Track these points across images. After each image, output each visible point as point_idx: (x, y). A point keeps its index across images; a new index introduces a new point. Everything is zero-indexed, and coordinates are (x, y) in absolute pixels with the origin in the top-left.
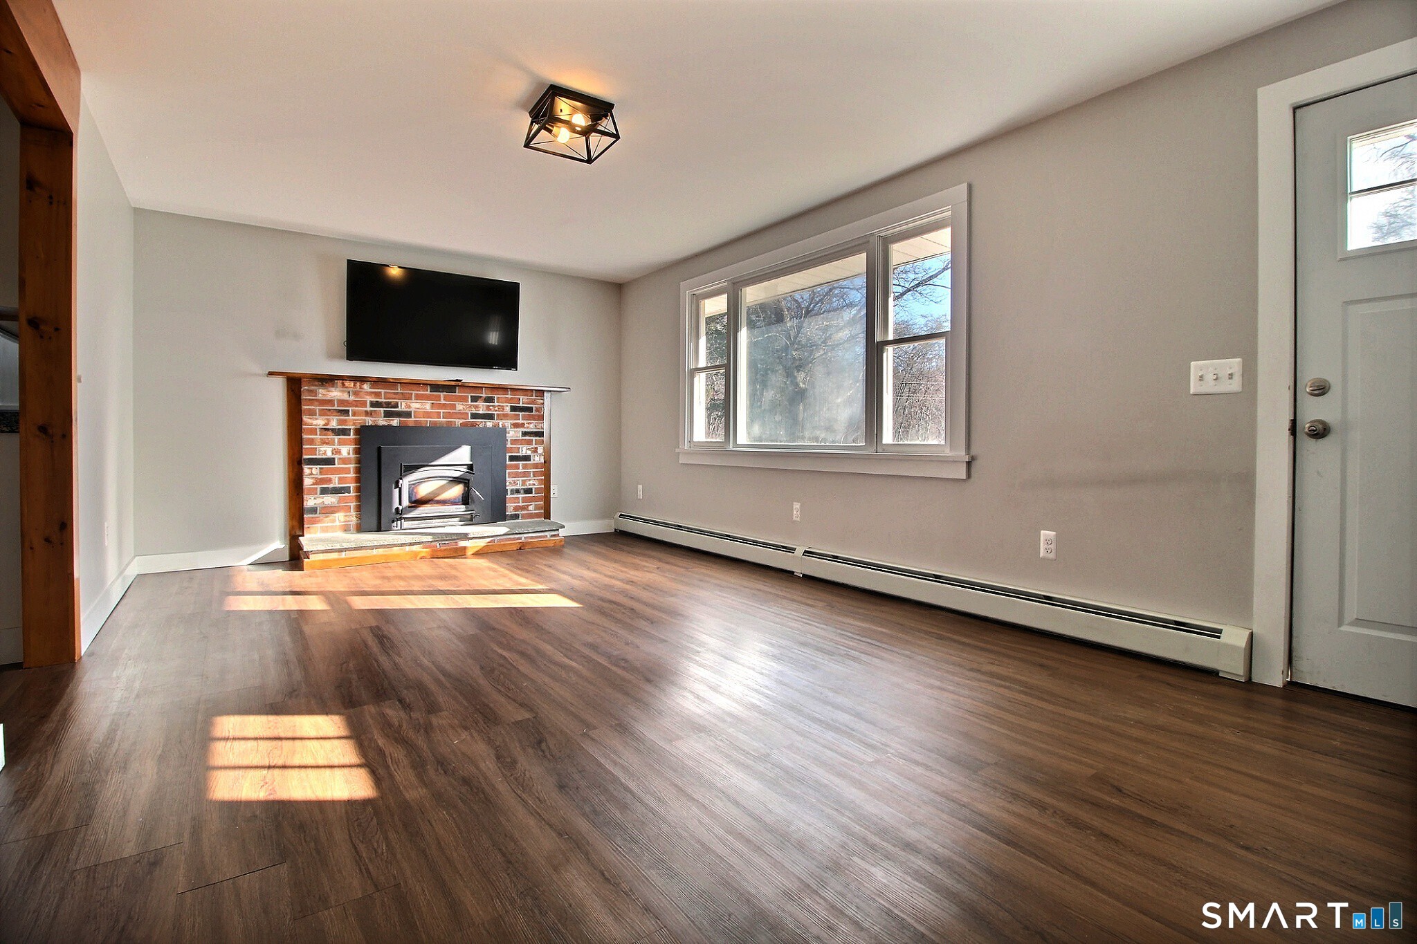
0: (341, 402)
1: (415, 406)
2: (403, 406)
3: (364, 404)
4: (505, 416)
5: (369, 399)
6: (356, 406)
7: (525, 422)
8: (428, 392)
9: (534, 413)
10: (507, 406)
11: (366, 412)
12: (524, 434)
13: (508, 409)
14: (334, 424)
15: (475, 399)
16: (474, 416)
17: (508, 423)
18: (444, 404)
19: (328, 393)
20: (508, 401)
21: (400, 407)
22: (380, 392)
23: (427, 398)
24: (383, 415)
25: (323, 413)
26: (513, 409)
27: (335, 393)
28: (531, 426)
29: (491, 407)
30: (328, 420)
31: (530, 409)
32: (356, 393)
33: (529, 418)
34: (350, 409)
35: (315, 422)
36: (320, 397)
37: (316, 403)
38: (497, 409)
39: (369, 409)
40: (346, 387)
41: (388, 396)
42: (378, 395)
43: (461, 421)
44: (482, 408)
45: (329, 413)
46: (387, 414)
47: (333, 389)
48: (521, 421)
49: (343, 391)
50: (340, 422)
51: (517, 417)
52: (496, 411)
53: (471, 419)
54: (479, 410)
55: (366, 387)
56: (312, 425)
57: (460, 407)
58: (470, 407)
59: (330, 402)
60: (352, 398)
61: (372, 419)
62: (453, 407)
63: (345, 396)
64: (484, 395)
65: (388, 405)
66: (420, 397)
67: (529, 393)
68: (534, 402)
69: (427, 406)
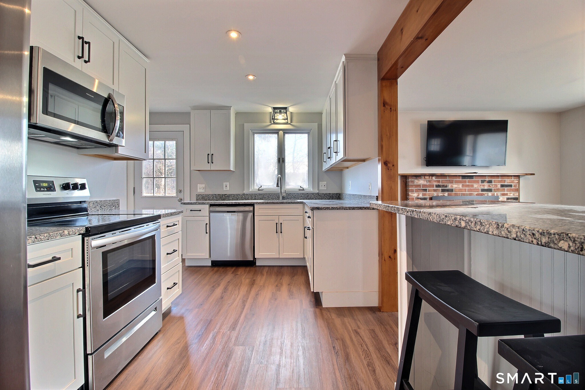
0: (424, 186)
1: (455, 186)
2: (449, 187)
3: (433, 186)
4: (498, 190)
5: (435, 184)
6: (430, 187)
7: (508, 193)
8: (461, 179)
9: (513, 188)
10: (499, 184)
11: (434, 189)
12: (508, 199)
13: (499, 186)
14: (421, 196)
15: (483, 182)
16: (483, 190)
17: (499, 193)
18: (468, 185)
19: (418, 182)
20: (499, 182)
21: (448, 187)
22: (440, 181)
23: (460, 182)
24: (441, 191)
25: (417, 191)
26: (502, 186)
27: (421, 182)
28: (511, 195)
29: (491, 186)
30: (419, 194)
31: (511, 186)
32: (430, 181)
33: (510, 190)
34: (427, 188)
35: (414, 195)
36: (415, 183)
37: (414, 186)
38: (493, 186)
39: (435, 188)
40: (426, 179)
41: (443, 182)
42: (439, 181)
43: (476, 193)
44: (486, 186)
45: (419, 191)
46: (443, 191)
47: (420, 180)
48: (506, 192)
49: (424, 181)
50: (423, 195)
51: (504, 190)
52: (493, 187)
53: (481, 192)
54: (485, 187)
55: (434, 178)
56: (412, 196)
57: (476, 186)
58: (480, 186)
59: (419, 186)
60: (428, 184)
61: (436, 193)
62: (472, 186)
63: (425, 183)
64: (487, 180)
65: (443, 186)
66: (457, 182)
67: (510, 177)
68: (513, 182)
69: (460, 186)
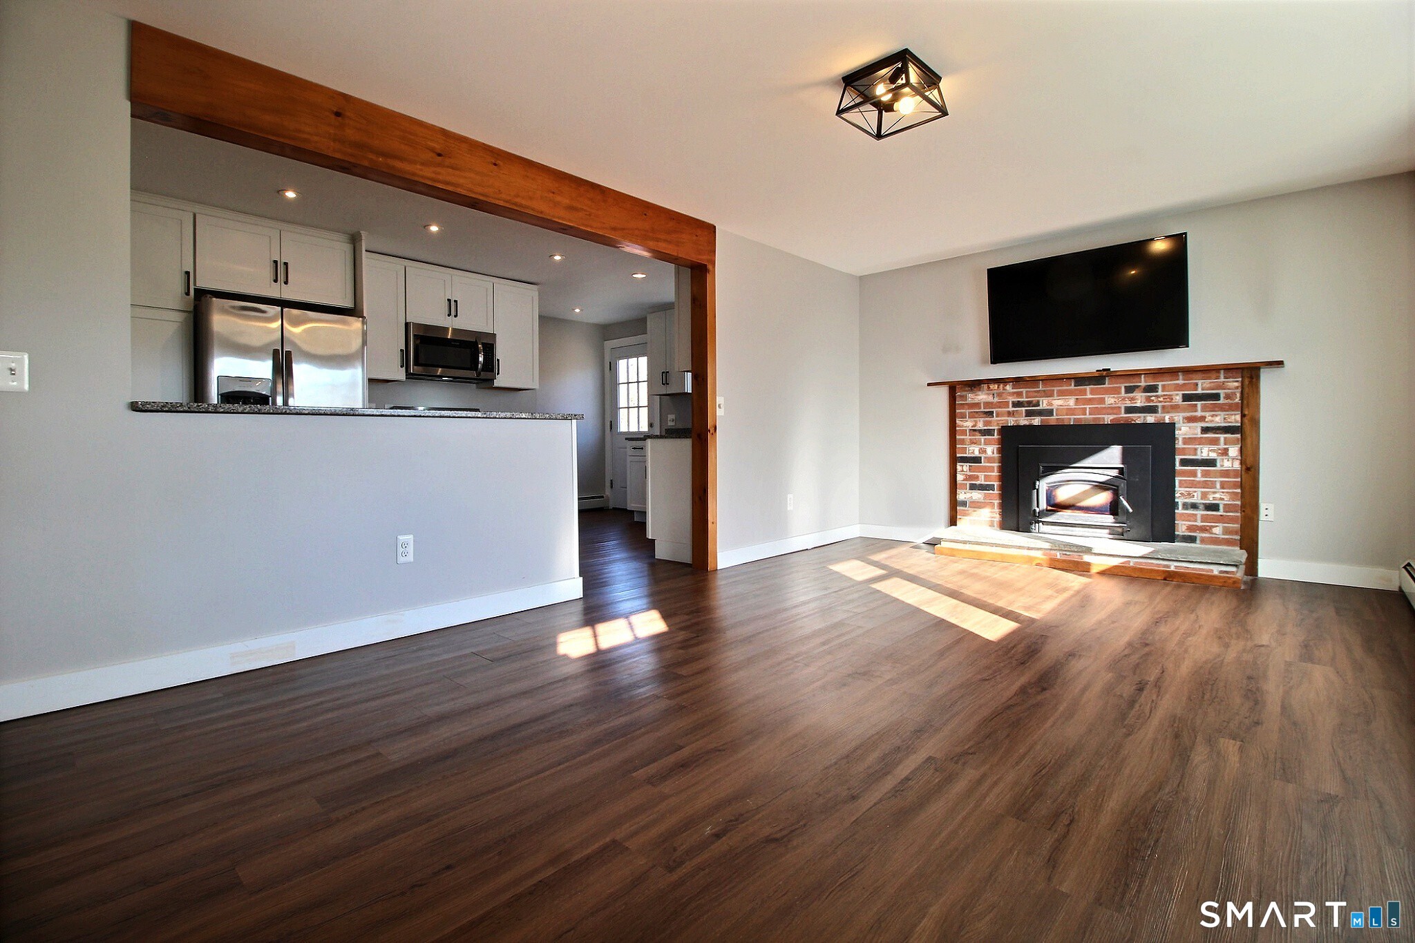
0: (987, 404)
1: (1057, 403)
2: (1044, 404)
3: (1006, 404)
4: (1175, 408)
5: (1011, 399)
6: (1000, 407)
7: (1207, 414)
8: (1072, 387)
9: (1222, 401)
10: (1177, 394)
11: (1009, 412)
12: (1205, 430)
13: (1178, 398)
14: (980, 426)
15: (1129, 390)
16: (1129, 410)
17: (1178, 418)
18: (1090, 399)
19: (976, 397)
20: (1178, 387)
21: (1041, 406)
22: (1022, 392)
23: (1070, 393)
24: (1024, 414)
25: (972, 416)
26: (1186, 398)
27: (982, 397)
28: (1217, 419)
29: (1153, 398)
30: (976, 422)
31: (1216, 397)
32: (999, 395)
33: (1213, 409)
34: (994, 410)
35: (965, 424)
36: (969, 401)
37: (966, 407)
38: (1161, 399)
39: (1011, 409)
40: (991, 390)
41: (1030, 394)
42: (1019, 394)
43: (1112, 417)
44: (1140, 400)
45: (976, 416)
46: (1029, 414)
47: (980, 393)
48: (1199, 414)
49: (988, 394)
50: (986, 423)
51: (1194, 408)
52: (1160, 402)
53: (1125, 413)
54: (1136, 403)
55: (1009, 387)
56: (963, 426)
57: (1110, 400)
58: (1124, 399)
59: (977, 405)
60: (996, 400)
61: (1014, 419)
62: (1102, 401)
63: (990, 399)
64: (1143, 384)
65: (1029, 404)
66: (1062, 394)
67: (1214, 374)
68: (1222, 387)
69: (1071, 402)
